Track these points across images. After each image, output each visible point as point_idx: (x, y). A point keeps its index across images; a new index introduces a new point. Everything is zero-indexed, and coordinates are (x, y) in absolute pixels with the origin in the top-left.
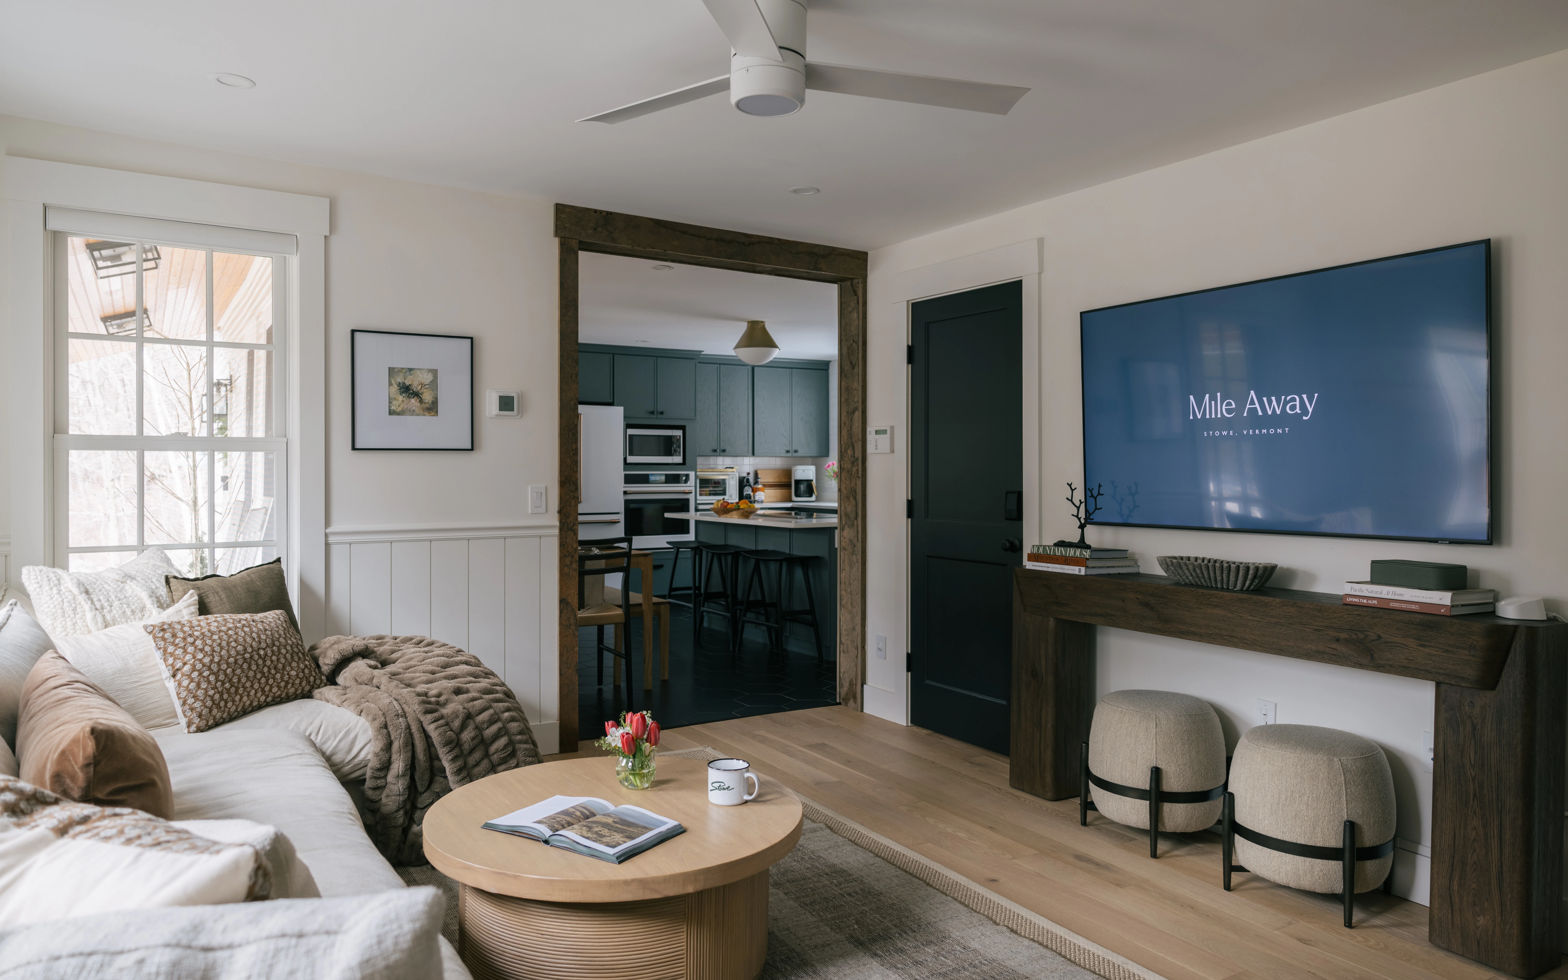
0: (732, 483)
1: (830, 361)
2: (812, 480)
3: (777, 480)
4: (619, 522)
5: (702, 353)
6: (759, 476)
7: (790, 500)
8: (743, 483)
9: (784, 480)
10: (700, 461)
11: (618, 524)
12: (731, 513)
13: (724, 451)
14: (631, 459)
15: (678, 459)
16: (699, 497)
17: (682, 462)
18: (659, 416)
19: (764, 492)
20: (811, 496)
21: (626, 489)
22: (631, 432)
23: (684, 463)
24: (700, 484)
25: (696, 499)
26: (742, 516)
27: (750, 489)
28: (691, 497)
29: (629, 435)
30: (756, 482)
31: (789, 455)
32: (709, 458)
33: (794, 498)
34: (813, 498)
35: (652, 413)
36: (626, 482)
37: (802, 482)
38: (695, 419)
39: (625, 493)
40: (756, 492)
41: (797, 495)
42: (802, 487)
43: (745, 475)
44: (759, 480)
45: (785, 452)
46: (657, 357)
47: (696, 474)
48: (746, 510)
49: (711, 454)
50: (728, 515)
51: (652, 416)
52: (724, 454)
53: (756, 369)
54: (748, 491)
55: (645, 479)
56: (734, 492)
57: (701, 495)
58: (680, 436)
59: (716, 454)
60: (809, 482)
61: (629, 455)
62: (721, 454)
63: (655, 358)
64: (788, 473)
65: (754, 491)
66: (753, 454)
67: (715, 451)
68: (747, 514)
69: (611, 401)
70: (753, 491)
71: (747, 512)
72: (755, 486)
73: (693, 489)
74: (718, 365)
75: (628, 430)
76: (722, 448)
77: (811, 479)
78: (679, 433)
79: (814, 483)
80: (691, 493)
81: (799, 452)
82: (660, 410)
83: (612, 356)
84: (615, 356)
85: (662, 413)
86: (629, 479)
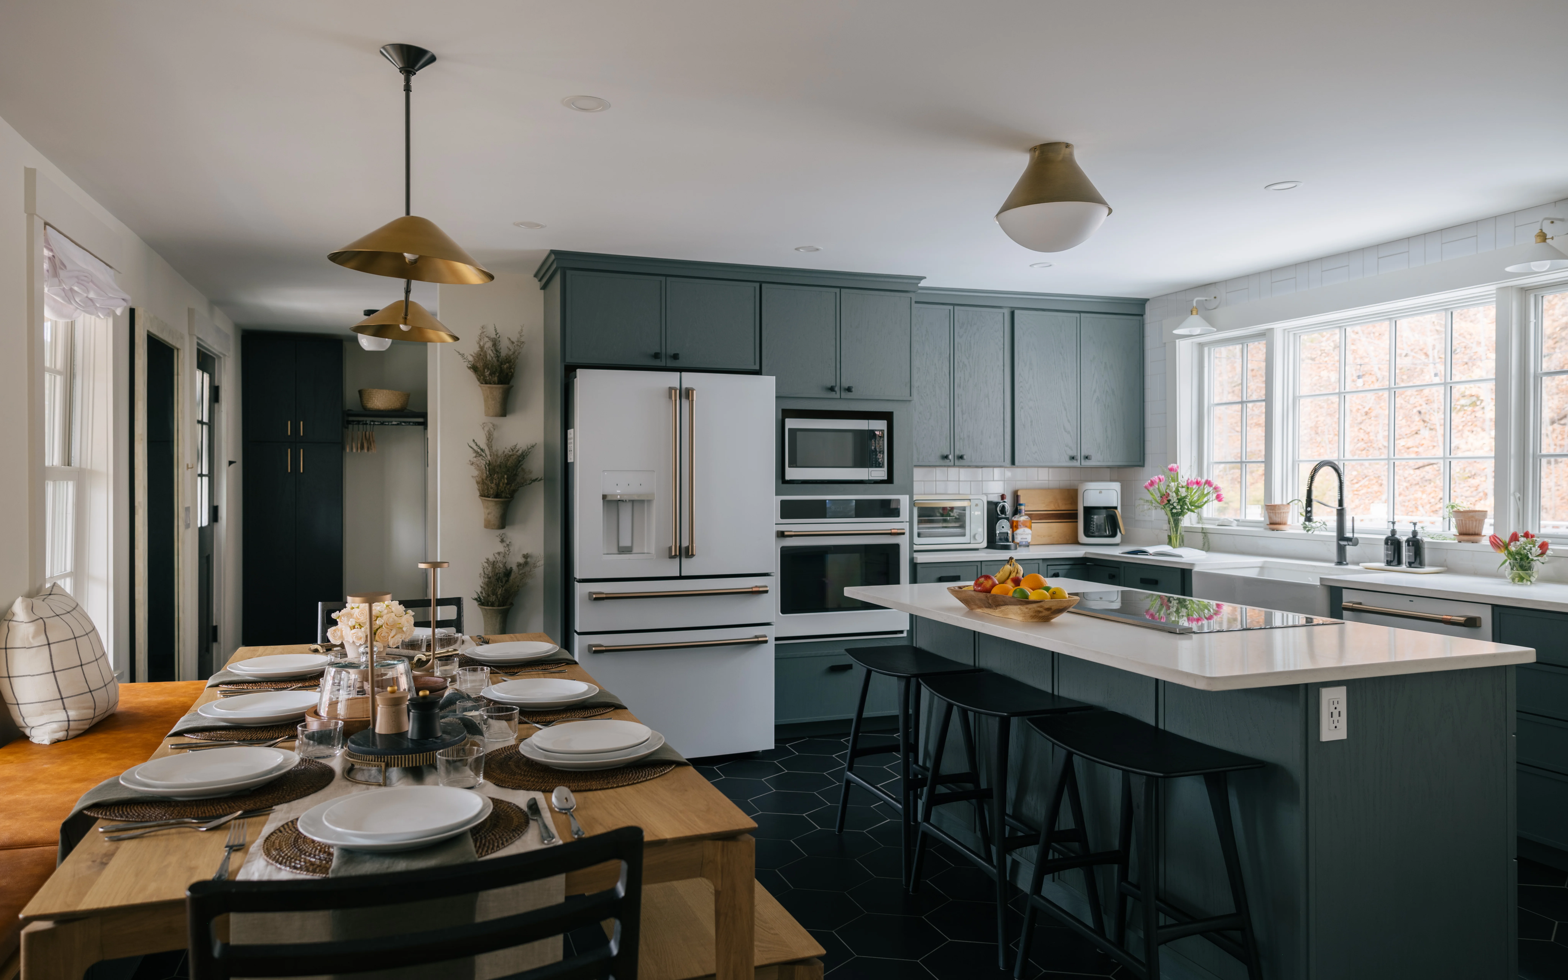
0: (976, 513)
1: (1146, 300)
2: (1116, 508)
3: (1052, 507)
4: (766, 592)
5: (923, 284)
6: (1021, 501)
7: (1075, 541)
8: (994, 513)
9: (1063, 507)
10: (918, 473)
11: (765, 595)
12: (1003, 608)
13: (961, 457)
14: (792, 474)
15: (880, 473)
16: (917, 540)
17: (886, 478)
18: (845, 395)
19: (1031, 528)
20: (1114, 535)
21: (782, 528)
22: (791, 423)
23: (890, 480)
24: (919, 516)
25: (912, 543)
26: (1033, 617)
27: (1008, 524)
28: (903, 542)
29: (789, 429)
30: (1016, 512)
31: (1076, 464)
32: (934, 469)
33: (1082, 538)
34: (1118, 539)
35: (832, 389)
36: (784, 515)
37: (1096, 511)
38: (910, 401)
39: (781, 535)
40: (1017, 527)
41: (1088, 533)
42: (1098, 519)
43: (995, 498)
44: (1023, 508)
45: (1067, 458)
46: (840, 288)
47: (911, 498)
48: (1047, 606)
49: (938, 464)
50: (996, 613)
51: (832, 395)
52: (961, 462)
53: (1017, 312)
54: (1003, 527)
55: (817, 510)
56: (980, 530)
57: (919, 535)
58: (882, 431)
59: (947, 462)
60: (1110, 511)
61: (789, 467)
62: (957, 463)
63: (838, 290)
64: (1072, 495)
65: (1014, 526)
66: (1013, 462)
67: (946, 457)
68: (1046, 613)
69: (757, 367)
70: (1012, 527)
71: (1048, 609)
72: (1016, 518)
73: (906, 527)
74: (951, 307)
75: (787, 420)
76: (957, 453)
77: (1115, 505)
78: (879, 426)
79: (1119, 512)
80: (903, 534)
81: (1093, 458)
82: (845, 384)
83: (757, 285)
84: (764, 285)
85: (849, 390)
86: (789, 510)
